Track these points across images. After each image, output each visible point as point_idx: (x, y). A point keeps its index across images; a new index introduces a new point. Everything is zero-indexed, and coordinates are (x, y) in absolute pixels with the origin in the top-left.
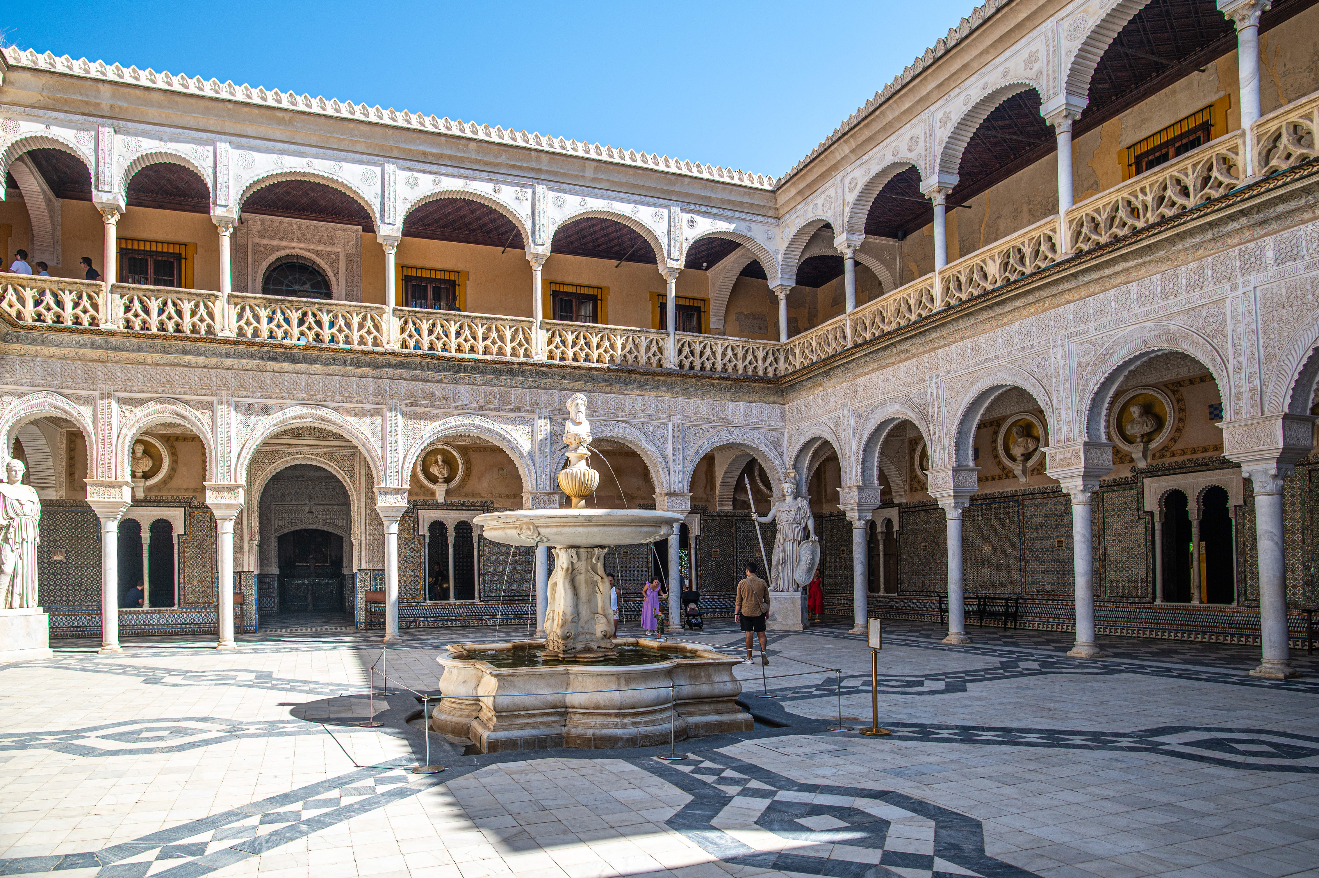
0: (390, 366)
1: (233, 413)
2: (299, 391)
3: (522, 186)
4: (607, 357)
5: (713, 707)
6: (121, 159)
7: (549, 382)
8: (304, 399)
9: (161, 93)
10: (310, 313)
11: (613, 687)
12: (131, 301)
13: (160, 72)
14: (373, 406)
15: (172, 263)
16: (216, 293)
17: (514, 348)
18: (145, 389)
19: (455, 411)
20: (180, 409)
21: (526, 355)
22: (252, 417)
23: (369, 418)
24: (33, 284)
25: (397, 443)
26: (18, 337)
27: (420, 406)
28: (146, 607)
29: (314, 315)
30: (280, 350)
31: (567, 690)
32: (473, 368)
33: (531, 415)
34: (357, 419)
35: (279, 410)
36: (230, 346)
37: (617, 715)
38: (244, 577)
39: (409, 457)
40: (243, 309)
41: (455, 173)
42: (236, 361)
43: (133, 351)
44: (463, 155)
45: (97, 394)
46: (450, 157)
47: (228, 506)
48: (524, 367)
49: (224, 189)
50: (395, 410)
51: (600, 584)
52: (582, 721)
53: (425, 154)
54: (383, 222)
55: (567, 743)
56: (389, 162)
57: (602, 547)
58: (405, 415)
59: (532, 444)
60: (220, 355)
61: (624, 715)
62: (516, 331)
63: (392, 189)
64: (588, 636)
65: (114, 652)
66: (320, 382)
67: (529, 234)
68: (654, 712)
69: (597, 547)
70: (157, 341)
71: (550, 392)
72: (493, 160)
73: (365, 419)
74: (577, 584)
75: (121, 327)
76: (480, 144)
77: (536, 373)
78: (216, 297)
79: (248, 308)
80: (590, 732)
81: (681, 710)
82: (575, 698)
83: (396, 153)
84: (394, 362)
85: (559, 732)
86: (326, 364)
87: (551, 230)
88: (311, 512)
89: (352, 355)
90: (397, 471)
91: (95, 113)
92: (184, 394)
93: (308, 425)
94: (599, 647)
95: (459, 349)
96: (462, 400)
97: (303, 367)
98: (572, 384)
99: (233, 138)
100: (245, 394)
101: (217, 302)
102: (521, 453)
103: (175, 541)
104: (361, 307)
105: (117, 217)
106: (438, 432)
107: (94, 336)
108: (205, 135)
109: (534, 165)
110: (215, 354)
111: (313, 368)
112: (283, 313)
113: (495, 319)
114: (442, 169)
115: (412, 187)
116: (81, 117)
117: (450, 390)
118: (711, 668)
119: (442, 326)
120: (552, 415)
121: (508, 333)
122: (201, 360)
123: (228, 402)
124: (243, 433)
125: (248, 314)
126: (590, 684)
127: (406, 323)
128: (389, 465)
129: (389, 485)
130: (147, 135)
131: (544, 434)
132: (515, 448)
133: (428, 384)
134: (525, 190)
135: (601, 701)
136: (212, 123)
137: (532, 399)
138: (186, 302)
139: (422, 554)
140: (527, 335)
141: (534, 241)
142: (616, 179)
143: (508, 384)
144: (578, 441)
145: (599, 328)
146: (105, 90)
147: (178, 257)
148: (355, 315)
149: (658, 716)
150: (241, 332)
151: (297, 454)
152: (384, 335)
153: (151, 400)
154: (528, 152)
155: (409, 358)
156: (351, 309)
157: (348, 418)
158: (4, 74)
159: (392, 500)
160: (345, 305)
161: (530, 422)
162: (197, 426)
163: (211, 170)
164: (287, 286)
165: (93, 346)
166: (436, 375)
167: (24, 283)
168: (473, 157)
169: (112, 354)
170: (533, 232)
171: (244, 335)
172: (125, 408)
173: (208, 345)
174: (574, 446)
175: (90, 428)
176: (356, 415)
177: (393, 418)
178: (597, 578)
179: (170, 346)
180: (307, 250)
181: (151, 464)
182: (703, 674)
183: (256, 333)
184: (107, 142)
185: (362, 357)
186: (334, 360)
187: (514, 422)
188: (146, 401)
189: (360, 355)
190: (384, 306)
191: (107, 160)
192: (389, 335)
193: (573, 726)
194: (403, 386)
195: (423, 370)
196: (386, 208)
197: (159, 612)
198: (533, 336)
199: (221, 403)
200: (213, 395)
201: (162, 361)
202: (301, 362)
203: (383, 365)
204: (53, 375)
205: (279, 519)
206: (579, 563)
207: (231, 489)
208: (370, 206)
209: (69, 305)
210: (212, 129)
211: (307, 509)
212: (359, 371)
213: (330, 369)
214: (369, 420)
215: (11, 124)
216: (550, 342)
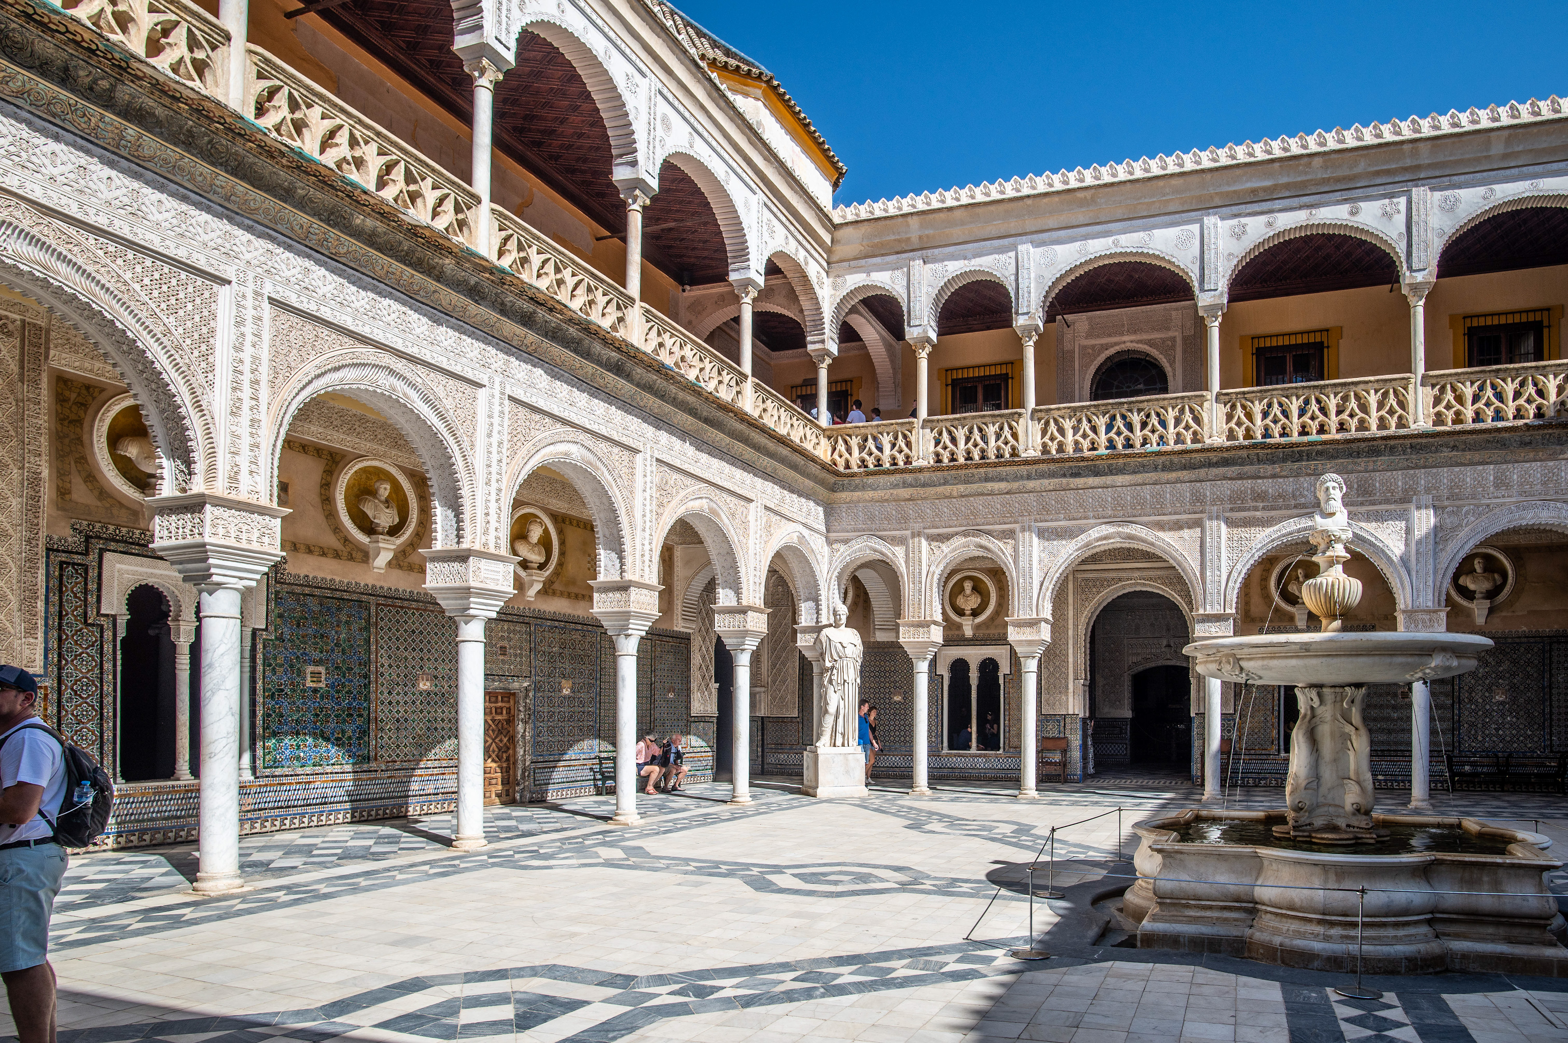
0: (1210, 464)
1: (1035, 539)
2: (1104, 508)
3: (1391, 196)
4: (1532, 410)
5: (1502, 931)
6: (930, 289)
7: (1431, 458)
8: (1110, 517)
9: (963, 209)
10: (1118, 416)
11: (1317, 883)
12: (940, 434)
13: (963, 188)
14: (1190, 516)
15: (999, 385)
16: (1019, 410)
17: (1381, 419)
18: (951, 523)
19: (1295, 511)
20: (983, 540)
21: (1401, 424)
22: (1055, 543)
23: (1186, 531)
24: (858, 431)
25: (1219, 558)
26: (843, 485)
27: (1249, 510)
28: (973, 751)
29: (1124, 417)
30: (1082, 464)
31: (1257, 879)
32: (1320, 453)
33: (1405, 506)
34: (1171, 533)
35: (1083, 532)
36: (1030, 467)
37: (1320, 922)
38: (1068, 720)
39: (1235, 574)
40: (1047, 423)
41: (1295, 205)
42: (1038, 482)
43: (940, 485)
44: (1303, 178)
45: (908, 533)
46: (1287, 186)
47: (1030, 643)
48: (1392, 442)
49: (1026, 295)
50: (1218, 518)
51: (1354, 738)
52: (1272, 924)
53: (1254, 191)
54: (1202, 290)
55: (1250, 951)
56: (1209, 215)
57: (1358, 685)
58: (1231, 523)
59: (1407, 545)
60: (1022, 478)
61: (1332, 924)
62: (1385, 395)
63: (1213, 246)
64: (1331, 809)
65: (922, 794)
66: (1128, 495)
67: (1403, 259)
68: (1384, 925)
69: (1350, 685)
70: (960, 472)
71: (1434, 470)
72: (1347, 172)
73: (1181, 532)
74: (1319, 737)
75: (932, 462)
76: (1327, 157)
77: (1411, 447)
78: (1020, 415)
79: (1052, 421)
80: (1277, 940)
81: (1440, 928)
82: (1265, 892)
83: (1217, 201)
84: (1215, 460)
85: (1239, 934)
86: (1134, 472)
87: (1437, 246)
88: (1169, 646)
89: (1163, 458)
90: (1219, 593)
91: (906, 248)
92: (988, 524)
93: (1118, 545)
94: (1348, 826)
95: (1304, 432)
96: (1305, 496)
97: (1109, 480)
98: (1468, 455)
99: (1035, 237)
100: (1047, 517)
101: (1021, 421)
102: (1389, 558)
103: (1001, 681)
104: (1177, 398)
105: (928, 349)
106: (1273, 541)
107: (904, 475)
108: (1006, 242)
109: (1408, 162)
110: (1017, 478)
111: (1120, 479)
112: (1090, 421)
113: (1353, 383)
114: (1278, 204)
115: (1239, 238)
116: (895, 257)
117: (1288, 485)
118: (1501, 872)
119: (1280, 404)
120: (1436, 504)
121: (1373, 400)
122: (1003, 485)
123: (1030, 529)
124: (1046, 560)
125: (1053, 427)
126: (1286, 874)
127: (1233, 407)
128: (1209, 586)
129: (1209, 611)
130: (953, 257)
131: (1424, 531)
132: (1382, 552)
133: (1260, 481)
134: (1395, 200)
135: (1296, 900)
136: (1013, 225)
137: (1406, 483)
138: (991, 426)
139: (1276, 695)
140: (1401, 398)
141: (1410, 268)
142: (1544, 145)
143: (1371, 468)
144: (1327, 540)
145: (1517, 369)
146: (914, 222)
147: (1005, 378)
148: (1170, 409)
149: (1391, 932)
150: (1045, 450)
151: (1128, 579)
152: (1205, 429)
153: (957, 534)
154: (1399, 147)
155: (1233, 452)
156: (1166, 402)
157: (1161, 534)
158: (832, 234)
159: (1213, 630)
160: (1157, 400)
161: (1403, 516)
162: (1000, 557)
163: (1013, 278)
164: (1117, 388)
165: (905, 485)
166: (1269, 469)
167: (850, 432)
168: (1319, 176)
169: (921, 491)
170: (1409, 254)
171: (1049, 452)
172: (934, 544)
173: (1008, 468)
174: (1322, 547)
175: (903, 568)
176: (1170, 529)
177: (1215, 529)
178: (1349, 729)
179: (973, 475)
180: (1138, 342)
181: (979, 600)
182: (1485, 879)
183: (1061, 448)
184: (917, 275)
185: (1175, 459)
186: (1144, 466)
187: (1379, 517)
188: (953, 536)
189: (1172, 457)
190: (1204, 393)
191: (918, 293)
192: (1211, 428)
193: (1261, 930)
194: (1227, 487)
195: (1252, 464)
196: (1206, 272)
197: (985, 756)
198: (1410, 398)
199: (1023, 530)
200: (1016, 522)
201: (967, 492)
202: (1106, 474)
203: (1201, 465)
204: (872, 518)
205: (1134, 654)
206: (1323, 708)
207: (1033, 623)
208: (1187, 274)
209: (887, 447)
210: (1013, 232)
211: (1165, 643)
212: (1173, 475)
213: (1139, 478)
214: (1186, 533)
215: (839, 280)
216: (1437, 401)
